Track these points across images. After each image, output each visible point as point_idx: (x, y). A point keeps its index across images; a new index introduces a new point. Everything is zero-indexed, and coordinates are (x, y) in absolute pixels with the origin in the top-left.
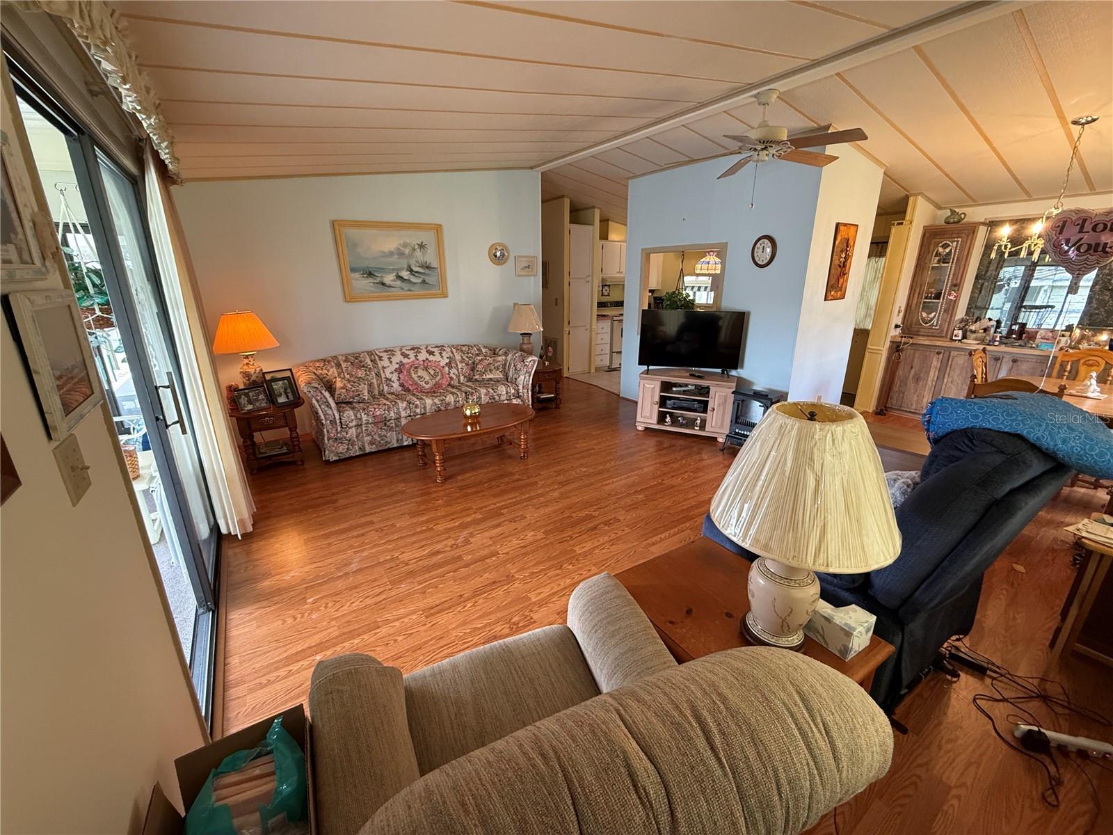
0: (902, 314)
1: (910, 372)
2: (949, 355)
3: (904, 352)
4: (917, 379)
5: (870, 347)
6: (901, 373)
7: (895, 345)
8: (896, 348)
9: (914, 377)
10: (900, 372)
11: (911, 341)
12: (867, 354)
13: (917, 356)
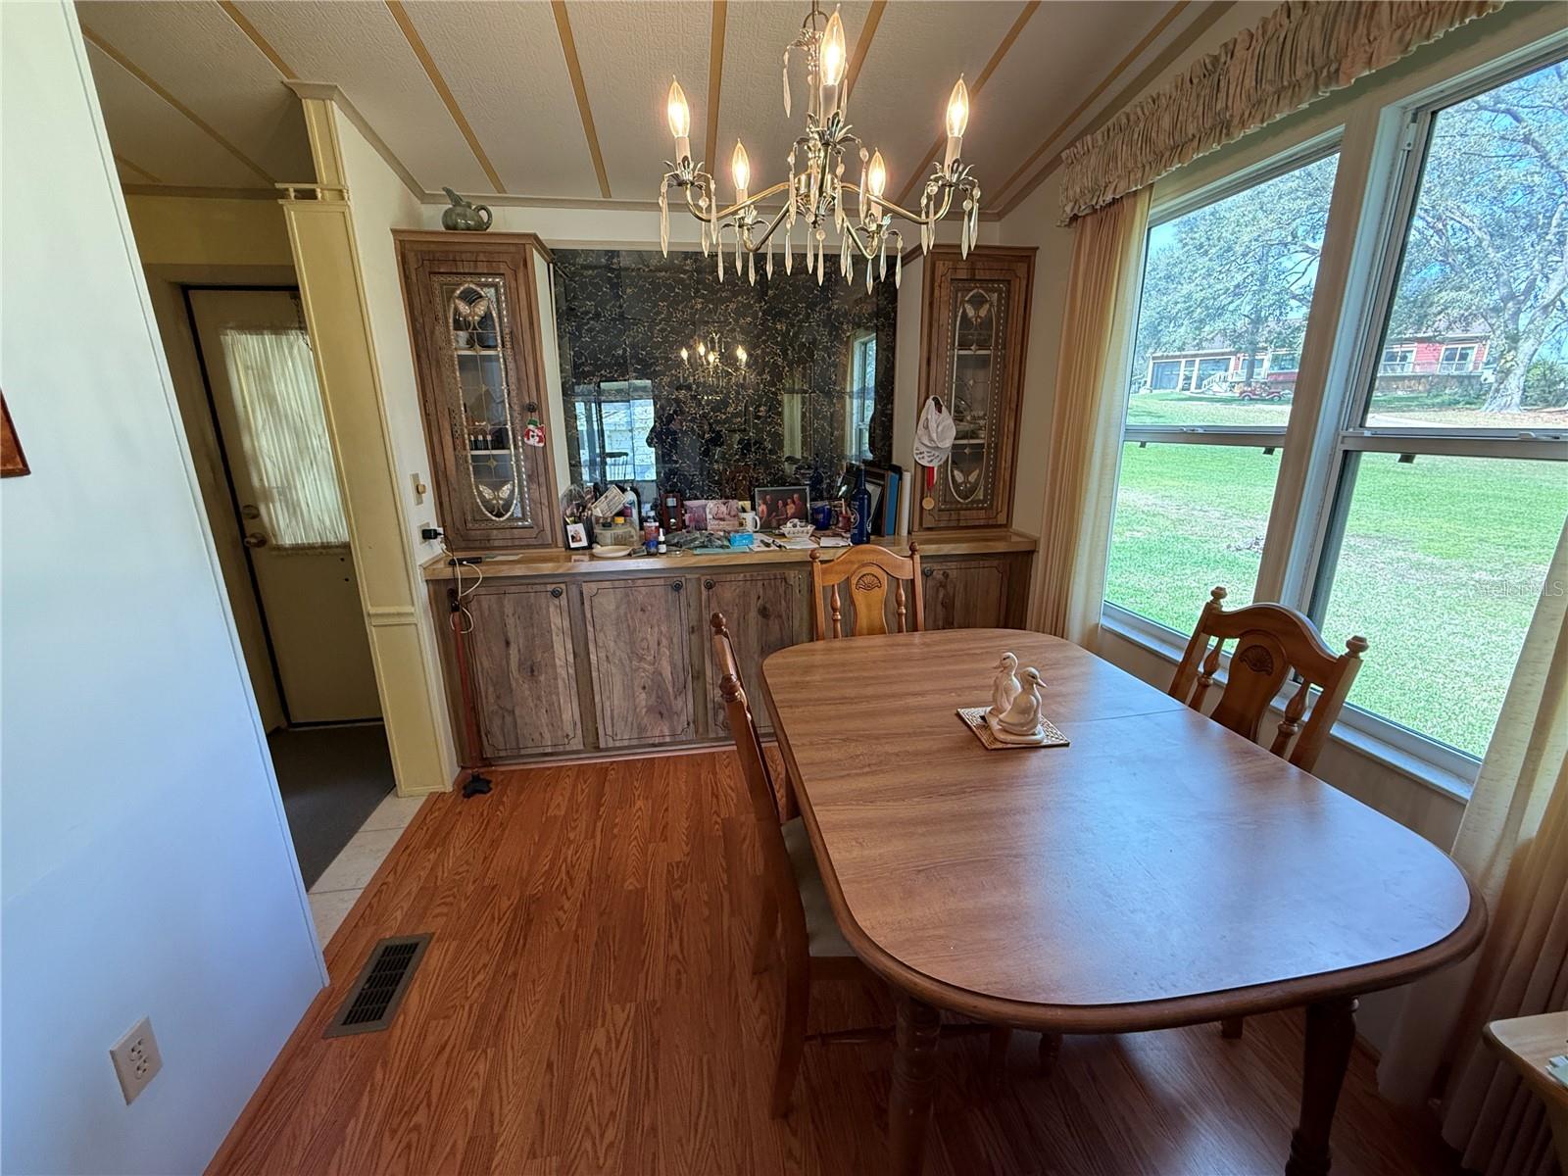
0: (429, 496)
1: (508, 656)
2: (582, 593)
3: (474, 605)
4: (532, 671)
5: (372, 610)
6: (486, 664)
7: (444, 591)
8: (448, 598)
9: (521, 664)
10: (484, 663)
11: (480, 572)
12: (374, 635)
13: (509, 609)
